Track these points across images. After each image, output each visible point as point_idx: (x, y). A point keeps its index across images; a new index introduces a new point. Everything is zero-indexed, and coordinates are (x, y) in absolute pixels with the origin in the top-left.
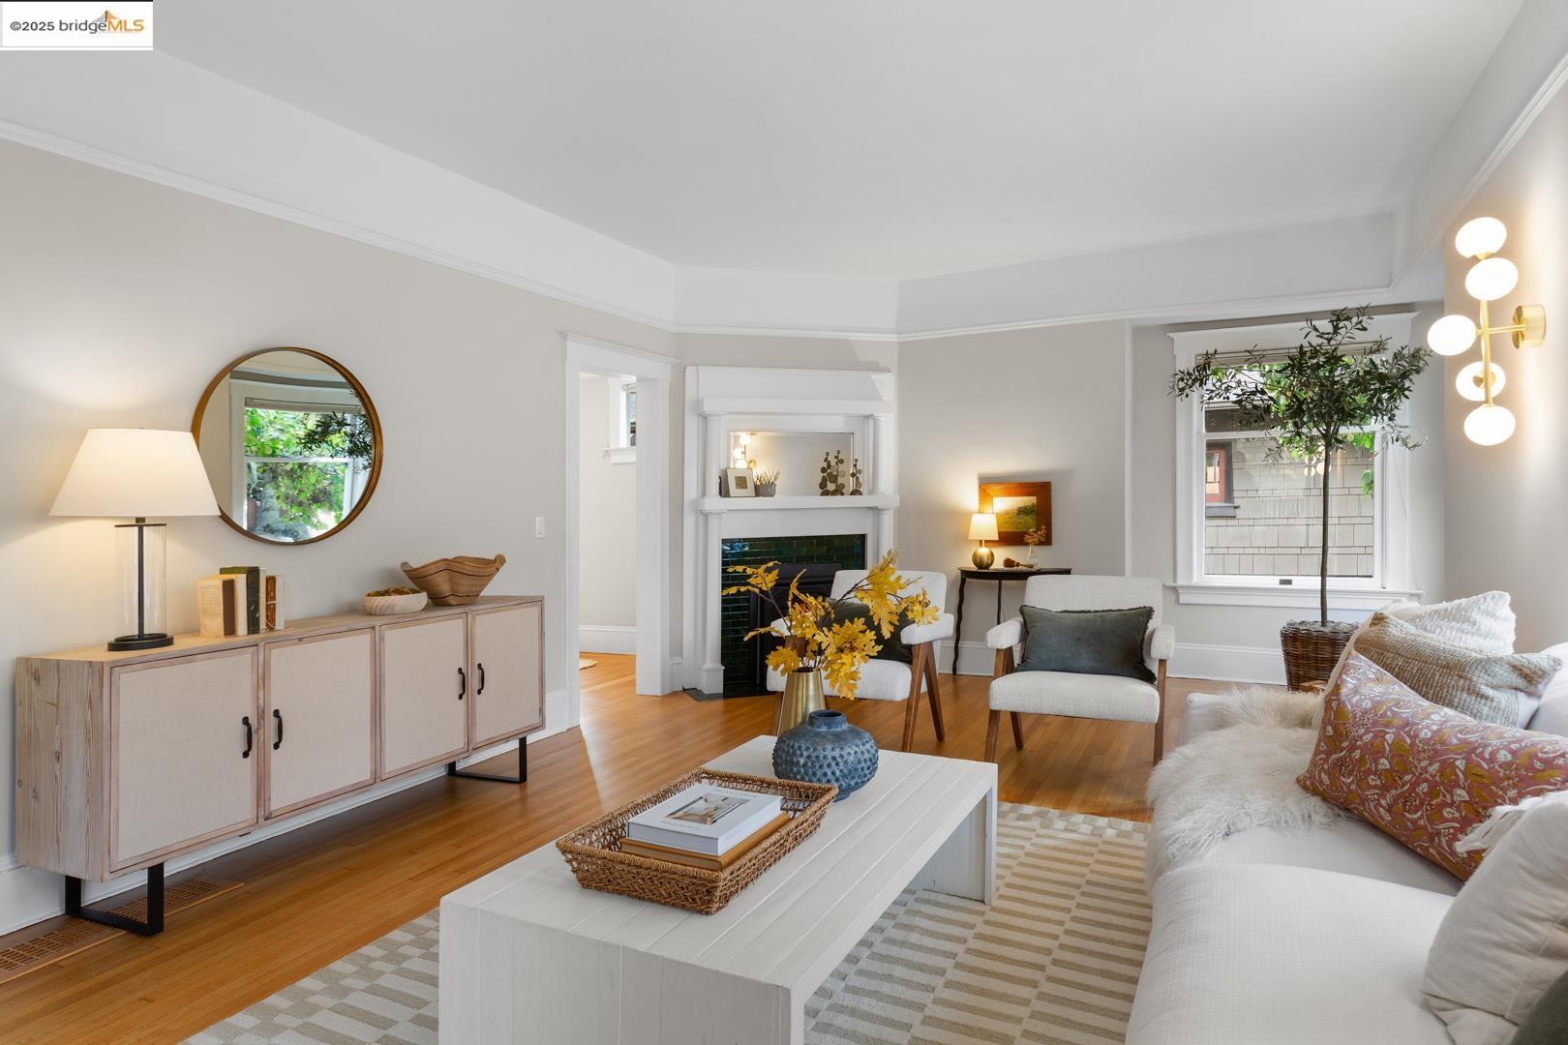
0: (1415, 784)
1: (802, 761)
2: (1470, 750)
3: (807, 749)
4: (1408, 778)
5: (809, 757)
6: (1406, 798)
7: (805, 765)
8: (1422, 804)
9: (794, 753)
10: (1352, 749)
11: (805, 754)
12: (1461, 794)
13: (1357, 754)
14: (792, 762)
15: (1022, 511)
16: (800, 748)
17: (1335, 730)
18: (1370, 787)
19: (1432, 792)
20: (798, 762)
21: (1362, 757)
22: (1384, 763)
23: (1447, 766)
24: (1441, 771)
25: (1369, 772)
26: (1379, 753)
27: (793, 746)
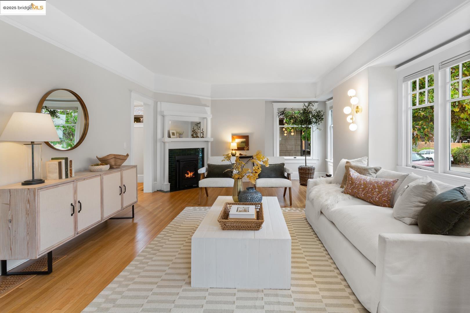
0: (368, 189)
1: (249, 198)
2: (377, 183)
3: (250, 195)
4: (367, 188)
5: (251, 197)
6: (367, 192)
7: (250, 199)
8: (370, 192)
9: (247, 197)
10: (356, 185)
11: (250, 197)
12: (377, 190)
13: (357, 185)
14: (247, 199)
15: (242, 142)
16: (248, 195)
17: (352, 181)
18: (360, 191)
19: (372, 190)
20: (249, 199)
21: (358, 186)
22: (362, 186)
23: (374, 186)
24: (373, 187)
25: (360, 188)
26: (361, 185)
27: (246, 195)
